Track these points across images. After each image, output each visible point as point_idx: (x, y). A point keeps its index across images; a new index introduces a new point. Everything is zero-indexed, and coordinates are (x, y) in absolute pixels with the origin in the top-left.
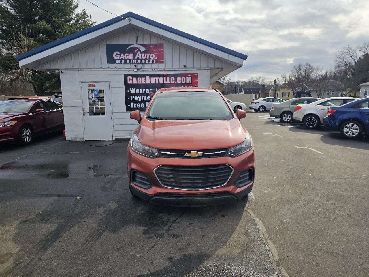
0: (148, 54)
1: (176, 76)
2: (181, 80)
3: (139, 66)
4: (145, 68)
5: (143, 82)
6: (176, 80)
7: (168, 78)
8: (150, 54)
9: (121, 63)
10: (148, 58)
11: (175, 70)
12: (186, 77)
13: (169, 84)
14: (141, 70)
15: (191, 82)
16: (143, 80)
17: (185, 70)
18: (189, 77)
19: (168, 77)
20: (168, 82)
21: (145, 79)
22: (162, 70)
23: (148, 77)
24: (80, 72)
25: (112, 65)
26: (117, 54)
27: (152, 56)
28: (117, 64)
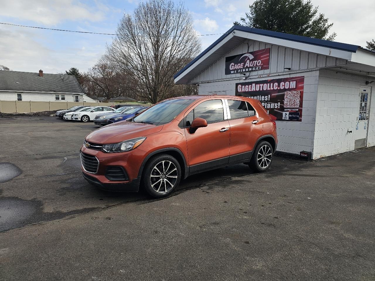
0: (255, 62)
1: (279, 81)
2: (284, 86)
3: (247, 74)
4: (252, 76)
5: (250, 90)
6: (279, 86)
7: (272, 84)
8: (257, 61)
9: (234, 73)
10: (255, 65)
11: (279, 75)
12: (289, 82)
13: (272, 90)
14: (249, 78)
15: (295, 87)
16: (250, 88)
17: (290, 74)
18: (293, 81)
19: (272, 83)
21: (251, 87)
22: (267, 76)
23: (254, 85)
24: (209, 84)
25: (229, 76)
26: (232, 65)
27: (259, 63)
28: (232, 75)
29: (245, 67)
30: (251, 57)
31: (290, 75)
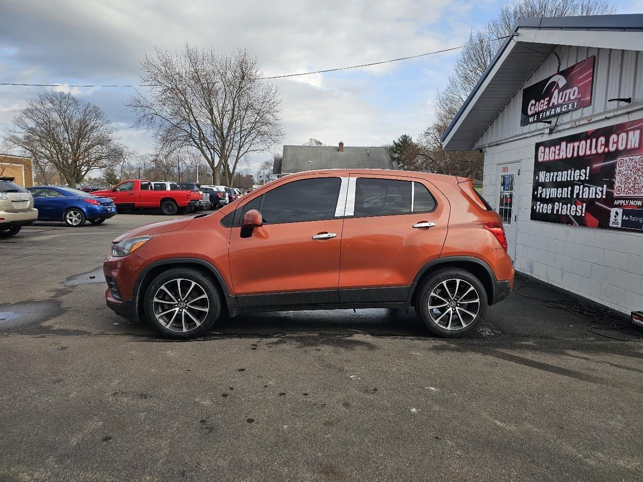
0: (568, 91)
1: (607, 133)
2: (617, 142)
3: (554, 120)
4: (562, 124)
5: (557, 157)
6: (607, 145)
7: (594, 140)
8: (570, 90)
9: (534, 122)
10: (567, 100)
11: (607, 118)
12: (627, 132)
13: (594, 155)
14: (558, 129)
15: (637, 146)
16: (557, 152)
17: (628, 113)
18: (634, 130)
19: (594, 137)
20: (594, 152)
21: (559, 150)
22: (587, 122)
23: (563, 144)
25: (526, 129)
26: (532, 105)
27: (573, 93)
28: (532, 125)
29: (551, 105)
30: (562, 81)
31: (630, 115)
